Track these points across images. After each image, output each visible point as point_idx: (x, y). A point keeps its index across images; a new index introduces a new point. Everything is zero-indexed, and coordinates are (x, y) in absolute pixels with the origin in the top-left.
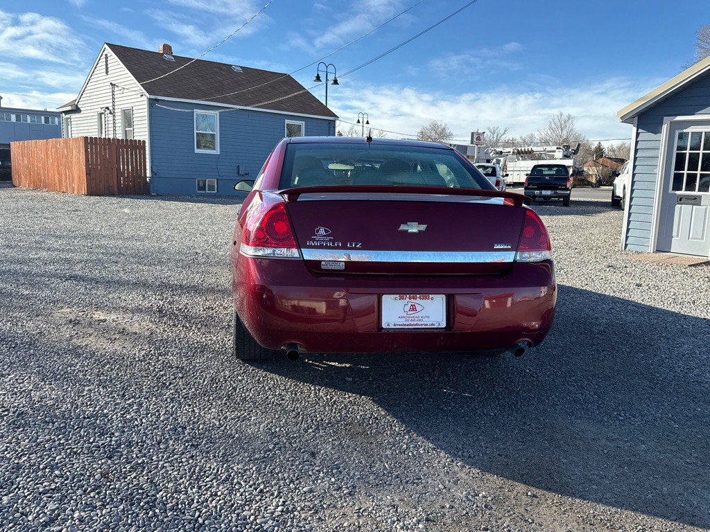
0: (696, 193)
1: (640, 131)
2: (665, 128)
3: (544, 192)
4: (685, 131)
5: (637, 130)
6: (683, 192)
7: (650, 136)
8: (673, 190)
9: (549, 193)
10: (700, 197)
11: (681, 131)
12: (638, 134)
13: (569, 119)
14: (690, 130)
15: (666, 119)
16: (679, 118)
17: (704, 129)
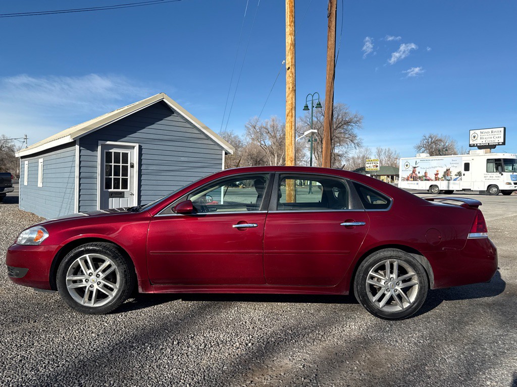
0: (120, 190)
1: (81, 148)
2: (99, 148)
4: (110, 151)
5: (80, 148)
6: (112, 190)
7: (89, 152)
8: (106, 188)
10: (123, 192)
11: (107, 151)
12: (80, 151)
14: (113, 151)
15: (100, 142)
16: (108, 143)
17: (121, 151)
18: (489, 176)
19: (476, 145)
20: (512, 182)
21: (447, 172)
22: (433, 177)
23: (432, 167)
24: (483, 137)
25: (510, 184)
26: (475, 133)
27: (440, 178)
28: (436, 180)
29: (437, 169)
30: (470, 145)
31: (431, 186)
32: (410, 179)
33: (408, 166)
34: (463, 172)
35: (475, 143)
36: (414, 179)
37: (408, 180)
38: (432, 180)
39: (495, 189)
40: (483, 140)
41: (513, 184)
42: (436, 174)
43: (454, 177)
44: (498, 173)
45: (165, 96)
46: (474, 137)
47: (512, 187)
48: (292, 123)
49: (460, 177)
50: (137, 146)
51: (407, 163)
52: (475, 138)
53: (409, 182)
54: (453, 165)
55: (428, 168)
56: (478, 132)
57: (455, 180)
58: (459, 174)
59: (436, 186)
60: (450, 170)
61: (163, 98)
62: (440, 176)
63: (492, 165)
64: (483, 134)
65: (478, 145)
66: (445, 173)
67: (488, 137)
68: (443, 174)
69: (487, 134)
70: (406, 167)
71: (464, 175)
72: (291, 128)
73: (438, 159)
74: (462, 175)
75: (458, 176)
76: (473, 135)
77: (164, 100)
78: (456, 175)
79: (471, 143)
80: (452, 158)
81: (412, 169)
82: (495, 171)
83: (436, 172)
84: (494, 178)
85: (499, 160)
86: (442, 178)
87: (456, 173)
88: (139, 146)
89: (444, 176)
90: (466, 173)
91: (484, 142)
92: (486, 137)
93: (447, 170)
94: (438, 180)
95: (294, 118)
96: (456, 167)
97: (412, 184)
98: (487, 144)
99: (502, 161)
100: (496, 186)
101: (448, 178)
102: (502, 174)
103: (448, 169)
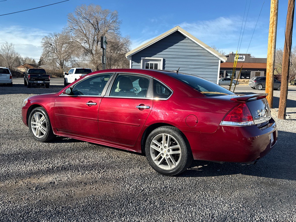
2: (142, 61)
3: (39, 82)
4: (148, 63)
5: (132, 61)
7: (136, 64)
9: (41, 82)
11: (146, 63)
12: (132, 63)
13: (11, 45)
15: (142, 58)
16: (146, 58)
17: (154, 63)
45: (179, 28)
48: (272, 38)
50: (162, 59)
61: (178, 29)
72: (272, 42)
77: (178, 30)
88: (163, 59)
95: (274, 34)
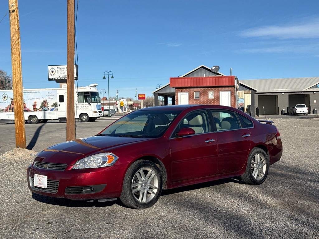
18: (80, 106)
19: (54, 79)
20: (98, 111)
21: (44, 104)
22: (31, 108)
23: (30, 99)
24: (60, 72)
25: (96, 112)
26: (52, 68)
27: (38, 108)
28: (34, 111)
29: (35, 100)
30: (49, 79)
31: (30, 116)
32: (9, 110)
33: (6, 98)
34: (58, 103)
35: (53, 77)
36: (13, 110)
37: (6, 111)
38: (31, 111)
39: (85, 117)
40: (60, 75)
41: (98, 112)
42: (35, 106)
43: (50, 108)
44: (88, 104)
46: (52, 72)
47: (97, 115)
49: (56, 108)
51: (4, 95)
52: (54, 73)
53: (8, 113)
54: (49, 97)
55: (26, 100)
56: (55, 67)
57: (52, 110)
58: (55, 105)
59: (35, 116)
60: (47, 102)
62: (38, 106)
63: (82, 97)
64: (60, 70)
65: (56, 79)
66: (42, 104)
67: (64, 72)
68: (41, 105)
69: (63, 70)
70: (4, 98)
71: (59, 105)
73: (35, 91)
74: (58, 106)
75: (54, 107)
76: (52, 70)
78: (52, 106)
79: (50, 77)
80: (47, 91)
81: (10, 101)
82: (85, 102)
83: (34, 104)
84: (84, 108)
85: (87, 93)
86: (40, 108)
87: (52, 104)
89: (42, 107)
90: (61, 104)
91: (61, 77)
92: (63, 72)
93: (44, 102)
94: (37, 111)
96: (52, 99)
97: (11, 115)
98: (64, 79)
99: (90, 93)
100: (86, 115)
101: (46, 108)
102: (90, 105)
103: (45, 100)
